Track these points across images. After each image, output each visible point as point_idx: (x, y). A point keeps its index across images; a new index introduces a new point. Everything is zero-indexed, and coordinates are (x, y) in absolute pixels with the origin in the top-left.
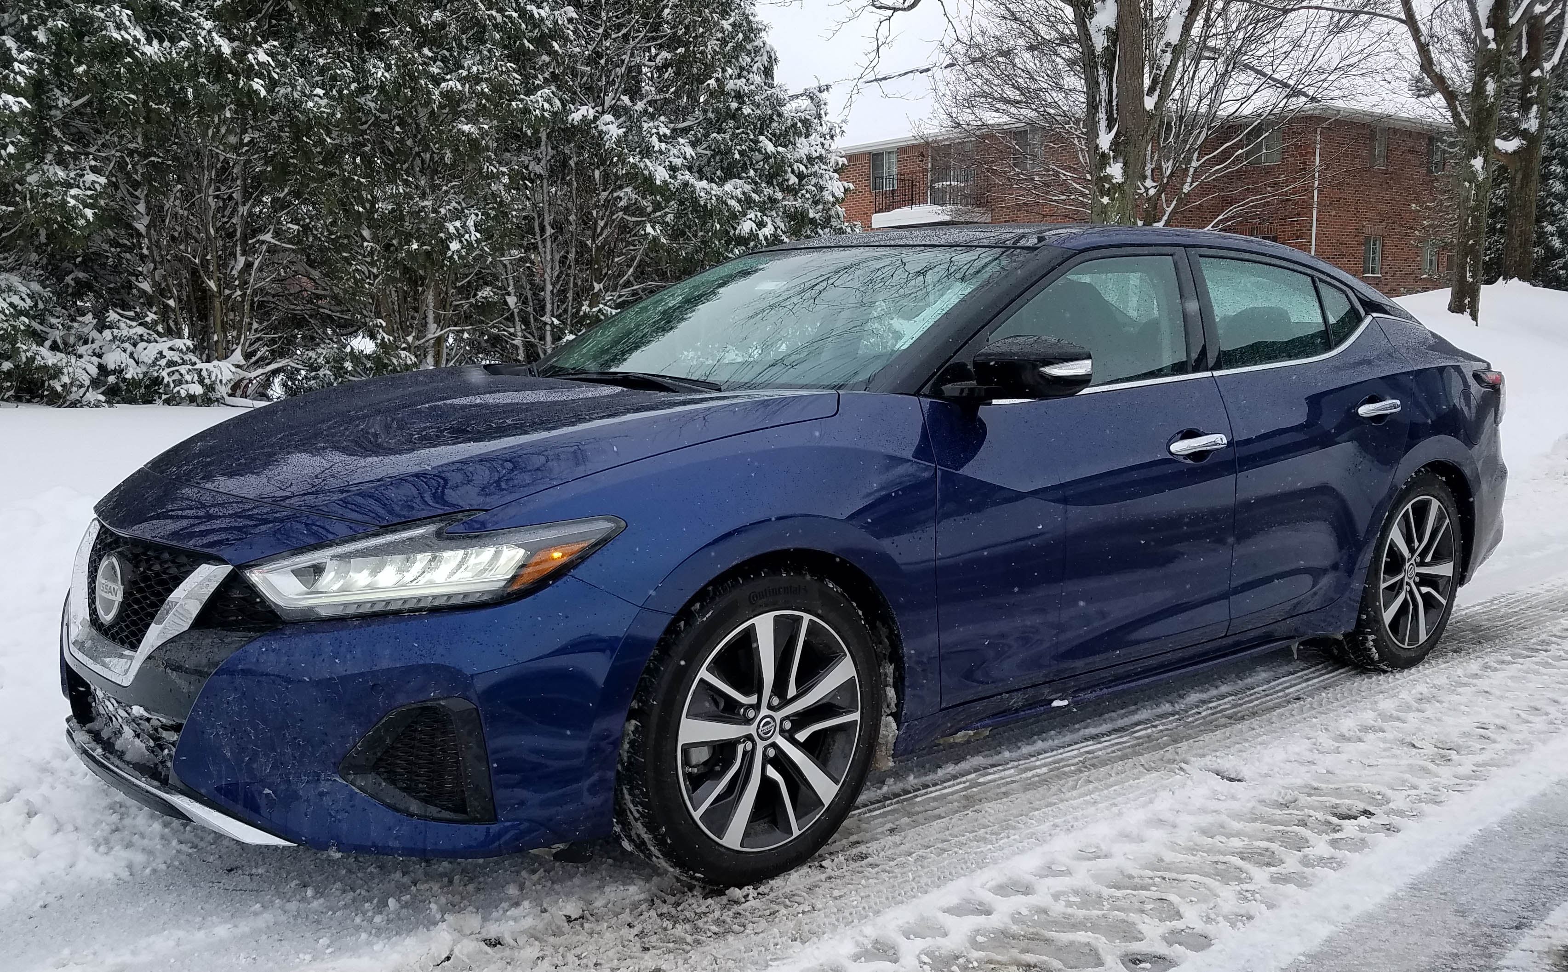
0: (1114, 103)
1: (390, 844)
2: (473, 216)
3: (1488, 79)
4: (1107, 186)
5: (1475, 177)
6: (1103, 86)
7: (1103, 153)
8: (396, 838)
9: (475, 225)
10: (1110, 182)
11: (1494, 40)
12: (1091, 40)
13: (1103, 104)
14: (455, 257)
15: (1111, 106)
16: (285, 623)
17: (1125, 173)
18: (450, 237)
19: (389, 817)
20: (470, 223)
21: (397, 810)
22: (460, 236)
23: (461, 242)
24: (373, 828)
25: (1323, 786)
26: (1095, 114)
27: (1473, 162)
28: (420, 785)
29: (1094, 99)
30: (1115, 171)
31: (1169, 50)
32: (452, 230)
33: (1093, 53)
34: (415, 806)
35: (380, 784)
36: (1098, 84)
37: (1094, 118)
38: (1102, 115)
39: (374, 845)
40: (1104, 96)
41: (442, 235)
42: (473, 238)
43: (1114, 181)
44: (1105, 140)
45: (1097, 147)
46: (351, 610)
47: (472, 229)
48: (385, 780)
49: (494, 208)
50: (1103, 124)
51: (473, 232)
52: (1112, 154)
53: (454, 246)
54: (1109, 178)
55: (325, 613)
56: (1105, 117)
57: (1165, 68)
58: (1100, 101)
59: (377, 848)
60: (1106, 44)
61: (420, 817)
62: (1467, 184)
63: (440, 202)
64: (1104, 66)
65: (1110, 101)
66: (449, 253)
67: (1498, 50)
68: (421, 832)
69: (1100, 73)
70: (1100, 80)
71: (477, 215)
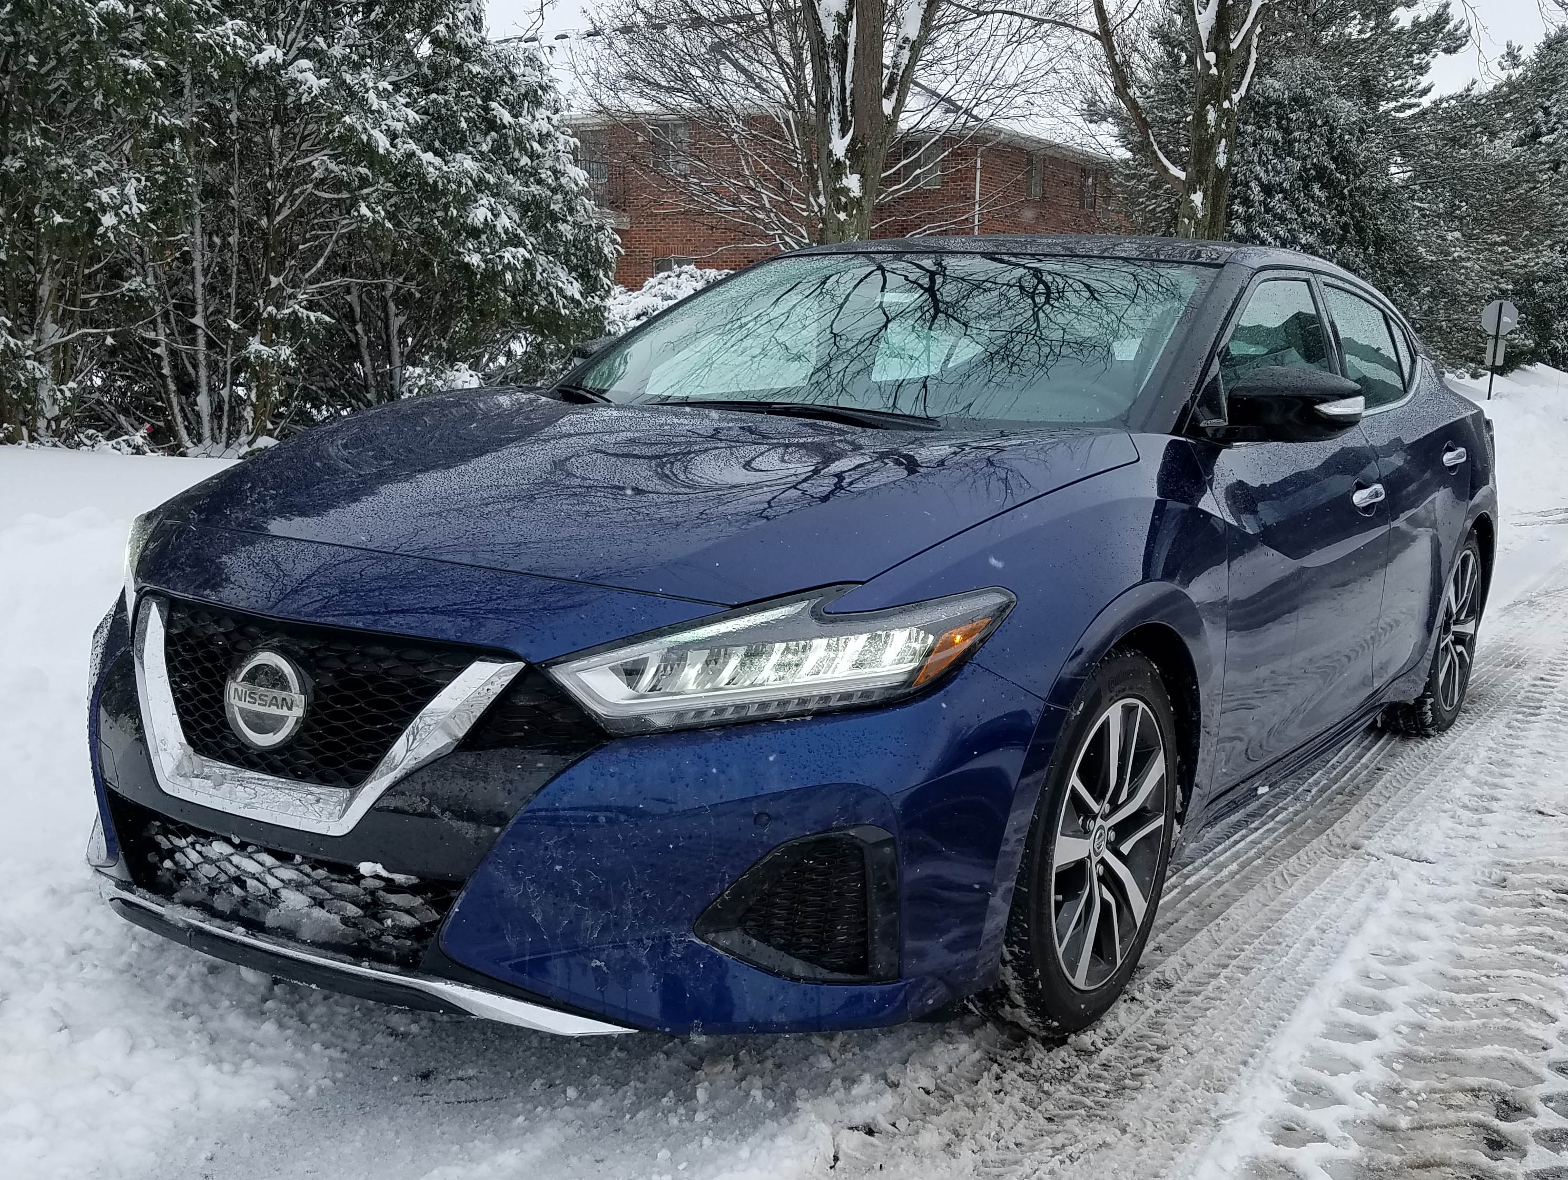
0: (848, 103)
1: (775, 1019)
2: (133, 180)
3: (1209, 107)
4: (843, 200)
5: (1195, 214)
6: (835, 81)
7: (838, 160)
8: (781, 1010)
9: (137, 193)
10: (847, 196)
11: (1216, 65)
12: (820, 25)
13: (836, 103)
14: (110, 234)
15: (845, 107)
16: (610, 737)
17: (863, 186)
18: (103, 209)
19: (769, 984)
20: (130, 190)
21: (778, 975)
22: (116, 209)
23: (117, 215)
24: (748, 1000)
25: (1515, 861)
26: (825, 115)
27: (1193, 197)
28: (804, 940)
29: (825, 97)
30: (852, 182)
31: (908, 47)
32: (105, 198)
33: (823, 42)
34: (799, 968)
35: (750, 942)
36: (828, 78)
37: (825, 118)
38: (834, 116)
39: (753, 1022)
40: (836, 93)
41: (90, 205)
42: (135, 210)
43: (852, 195)
44: (839, 146)
45: (830, 153)
46: (708, 717)
47: (134, 198)
48: (754, 937)
49: (161, 173)
50: (836, 126)
51: (135, 203)
52: (848, 162)
53: (108, 220)
54: (846, 191)
55: (660, 722)
56: (838, 118)
57: (903, 67)
58: (832, 98)
59: (756, 1024)
60: (837, 32)
61: (807, 980)
62: (1186, 221)
63: (82, 161)
64: (836, 58)
65: (843, 100)
66: (101, 230)
67: (1220, 76)
68: (812, 999)
69: (831, 65)
70: (831, 74)
71: (139, 180)
